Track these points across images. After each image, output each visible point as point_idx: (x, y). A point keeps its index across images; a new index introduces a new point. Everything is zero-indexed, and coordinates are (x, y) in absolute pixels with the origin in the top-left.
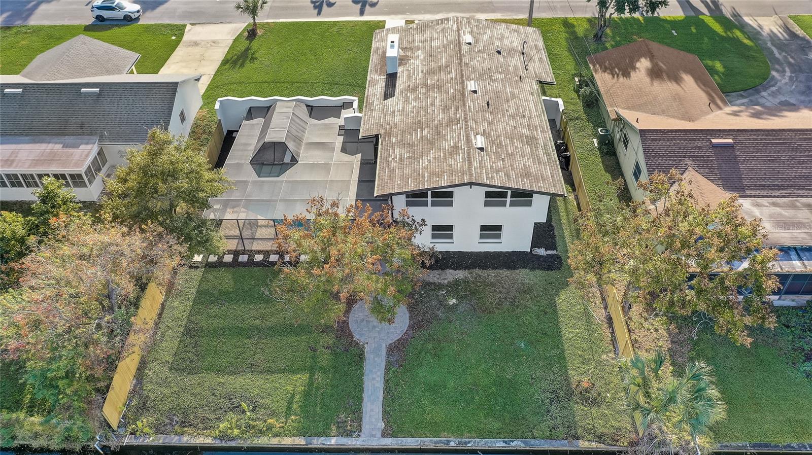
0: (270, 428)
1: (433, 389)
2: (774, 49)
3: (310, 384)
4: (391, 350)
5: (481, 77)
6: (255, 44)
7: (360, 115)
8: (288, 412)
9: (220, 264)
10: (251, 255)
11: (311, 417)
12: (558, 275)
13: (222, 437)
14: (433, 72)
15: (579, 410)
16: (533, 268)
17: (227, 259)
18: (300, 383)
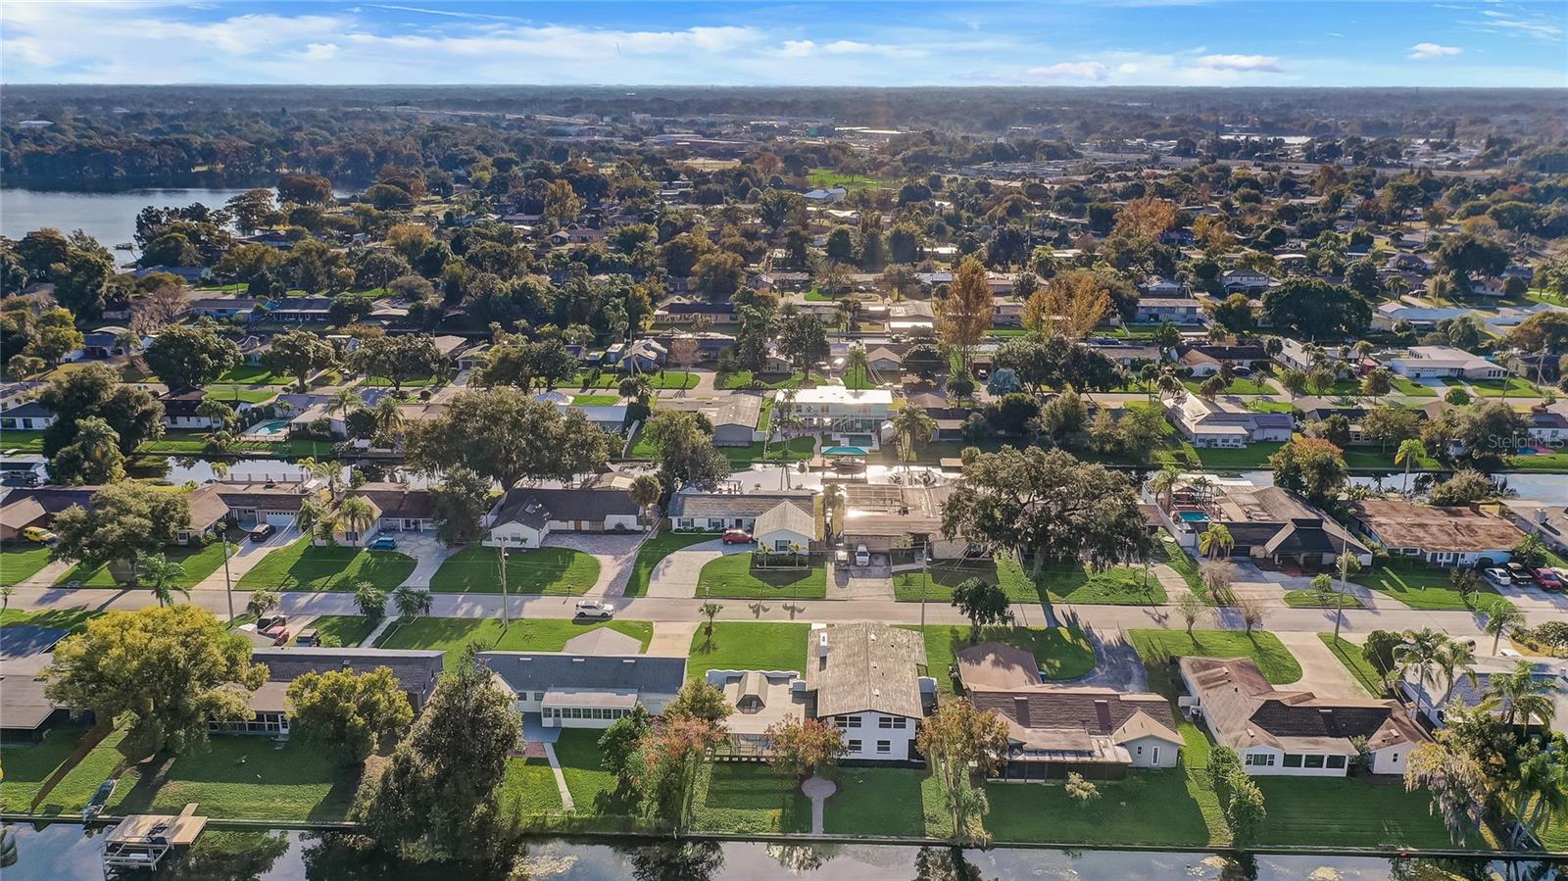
0: (764, 829)
1: (850, 815)
2: (1104, 653)
3: (784, 812)
4: (826, 800)
5: (880, 660)
6: (712, 637)
7: (804, 680)
8: (773, 823)
9: (721, 762)
10: (740, 757)
11: (787, 824)
12: (922, 772)
13: (740, 831)
14: (849, 656)
15: (927, 825)
16: (909, 768)
17: (726, 759)
18: (777, 812)
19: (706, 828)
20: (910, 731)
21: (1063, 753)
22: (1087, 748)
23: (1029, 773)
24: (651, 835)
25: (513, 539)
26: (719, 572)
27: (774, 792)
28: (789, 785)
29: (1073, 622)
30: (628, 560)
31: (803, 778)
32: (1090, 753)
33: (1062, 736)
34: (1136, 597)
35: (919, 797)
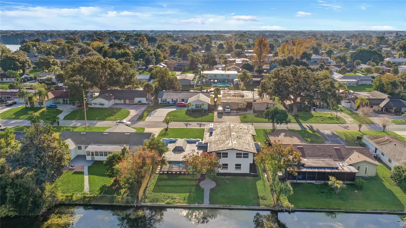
0: (179, 202)
1: (222, 197)
2: (327, 137)
3: (190, 195)
4: (211, 190)
5: (236, 132)
6: (167, 132)
7: (202, 142)
8: (184, 200)
9: (163, 174)
10: (172, 172)
11: (190, 200)
12: (257, 178)
13: (167, 203)
14: (222, 132)
15: (261, 201)
16: (250, 176)
17: (166, 172)
18: (187, 194)
19: (151, 202)
20: (250, 160)
21: (324, 168)
22: (335, 166)
23: (308, 177)
24: (123, 205)
25: (100, 104)
26: (174, 114)
27: (186, 186)
28: (194, 183)
29: (311, 128)
30: (141, 111)
31: (200, 180)
32: (337, 168)
33: (322, 162)
34: (334, 121)
35: (256, 189)
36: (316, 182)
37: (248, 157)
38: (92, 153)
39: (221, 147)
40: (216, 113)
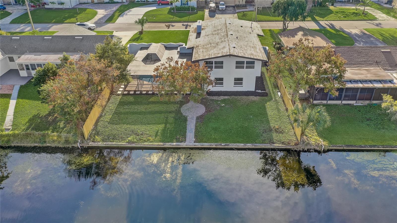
0: (148, 140)
1: (215, 129)
2: (356, 37)
3: (165, 127)
4: (198, 118)
5: (235, 31)
6: (142, 36)
7: (186, 46)
8: (156, 135)
9: (128, 94)
10: (141, 91)
11: (165, 137)
12: (266, 98)
13: (129, 142)
14: (215, 31)
15: (274, 135)
16: (256, 96)
17: (132, 93)
18: (161, 127)
19: (103, 140)
20: (257, 70)
21: (371, 81)
22: (388, 78)
23: (346, 96)
24: (60, 146)
25: (59, 4)
26: (154, 13)
27: (160, 112)
28: (173, 108)
29: (332, 27)
31: (182, 103)
32: (391, 81)
33: (365, 71)
34: (360, 17)
35: (265, 114)
36: (356, 103)
37: (253, 67)
38: (27, 66)
39: (213, 53)
40: (207, 12)
